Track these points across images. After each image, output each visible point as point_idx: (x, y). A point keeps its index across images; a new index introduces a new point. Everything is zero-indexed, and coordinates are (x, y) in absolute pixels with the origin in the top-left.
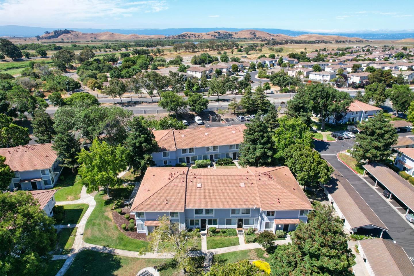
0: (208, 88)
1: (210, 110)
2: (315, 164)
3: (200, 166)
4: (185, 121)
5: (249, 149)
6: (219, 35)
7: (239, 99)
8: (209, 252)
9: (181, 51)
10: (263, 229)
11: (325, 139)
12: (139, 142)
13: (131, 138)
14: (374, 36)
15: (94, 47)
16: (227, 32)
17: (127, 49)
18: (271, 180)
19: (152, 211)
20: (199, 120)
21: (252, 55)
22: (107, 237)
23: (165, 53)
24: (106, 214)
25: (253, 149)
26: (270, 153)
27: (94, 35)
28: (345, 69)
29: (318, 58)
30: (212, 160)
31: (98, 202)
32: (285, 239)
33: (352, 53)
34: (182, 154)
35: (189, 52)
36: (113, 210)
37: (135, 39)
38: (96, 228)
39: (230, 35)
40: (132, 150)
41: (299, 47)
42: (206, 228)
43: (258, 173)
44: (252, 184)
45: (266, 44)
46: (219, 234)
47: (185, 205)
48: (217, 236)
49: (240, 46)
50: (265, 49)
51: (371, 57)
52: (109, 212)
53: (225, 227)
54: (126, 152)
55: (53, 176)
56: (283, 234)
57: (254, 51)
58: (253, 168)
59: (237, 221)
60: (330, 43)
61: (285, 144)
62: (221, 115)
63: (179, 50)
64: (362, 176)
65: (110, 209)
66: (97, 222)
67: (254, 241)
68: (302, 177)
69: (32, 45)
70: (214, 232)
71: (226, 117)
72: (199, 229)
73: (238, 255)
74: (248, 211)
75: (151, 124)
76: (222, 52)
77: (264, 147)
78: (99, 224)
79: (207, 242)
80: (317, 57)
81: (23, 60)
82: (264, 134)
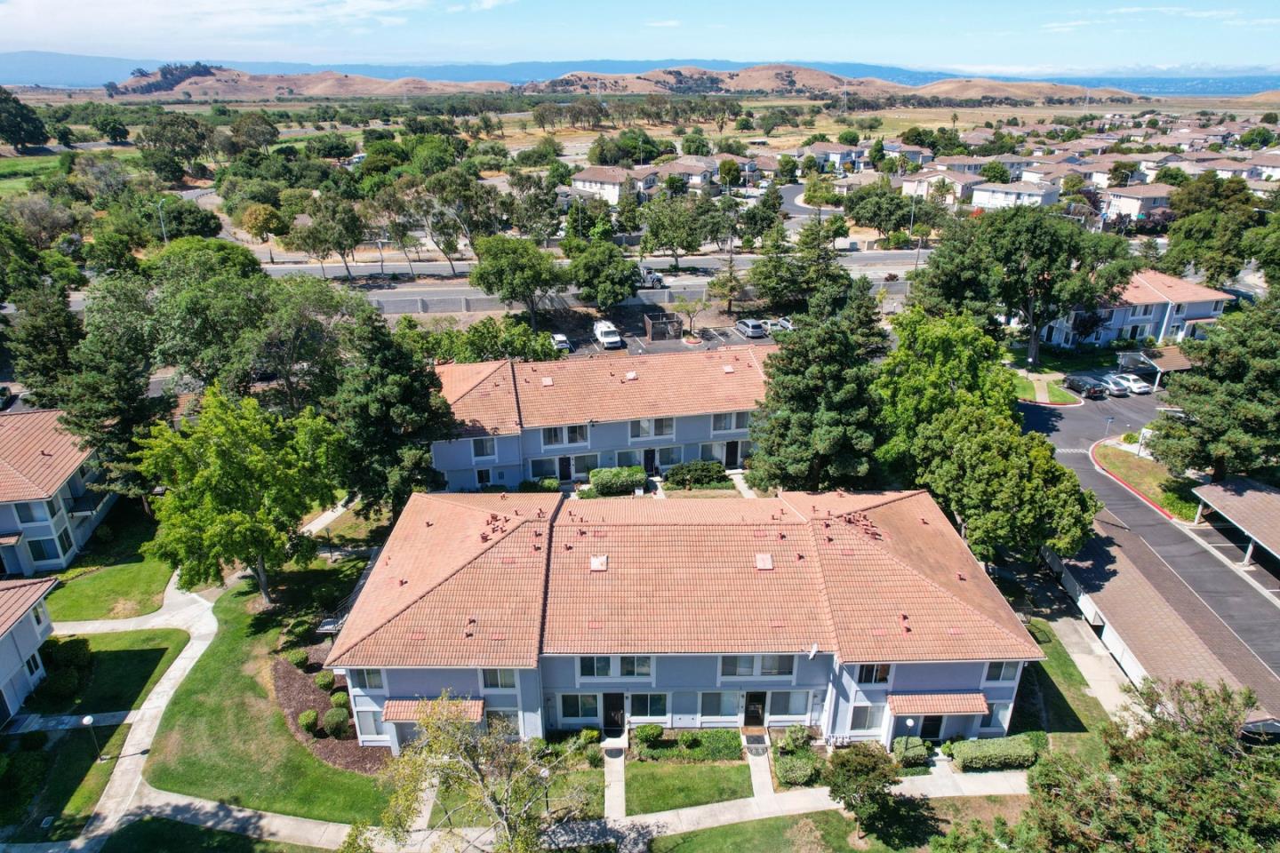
0: (641, 233)
1: (647, 302)
2: (1035, 482)
3: (607, 491)
4: (560, 337)
5: (786, 425)
6: (680, 82)
7: (745, 267)
8: (633, 827)
9: (558, 127)
10: (845, 733)
11: (1042, 398)
12: (378, 400)
13: (352, 387)
14: (1165, 83)
15: (284, 116)
16: (705, 73)
17: (386, 122)
18: (872, 542)
19: (409, 665)
20: (607, 334)
21: (783, 139)
22: (241, 760)
23: (507, 132)
24: (249, 669)
25: (801, 425)
26: (867, 441)
27: (289, 80)
28: (1088, 176)
29: (998, 144)
30: (651, 469)
31: (226, 622)
32: (927, 773)
33: (1101, 131)
34: (544, 448)
35: (584, 129)
36: (276, 652)
37: (417, 93)
38: (201, 726)
39: (714, 82)
40: (353, 431)
41: (933, 117)
42: (622, 725)
43: (823, 514)
44: (801, 557)
45: (827, 107)
46: (675, 751)
47: (541, 642)
48: (668, 758)
49: (744, 111)
50: (824, 123)
51: (1166, 141)
52: (262, 662)
53: (696, 721)
54: (331, 438)
55: (68, 524)
56: (922, 751)
57: (790, 128)
58: (801, 496)
59: (743, 702)
60: (1029, 104)
61: (916, 409)
62: (683, 317)
63: (553, 124)
64: (1190, 525)
65: (265, 650)
66: (211, 700)
67: (810, 782)
68: (987, 532)
69: (86, 108)
70: (656, 742)
71: (700, 324)
72: (595, 733)
73: (748, 841)
74: (785, 664)
75: (438, 343)
76: (689, 131)
77: (844, 418)
78: (217, 711)
79: (628, 785)
80: (992, 142)
81: (49, 152)
82: (843, 369)
